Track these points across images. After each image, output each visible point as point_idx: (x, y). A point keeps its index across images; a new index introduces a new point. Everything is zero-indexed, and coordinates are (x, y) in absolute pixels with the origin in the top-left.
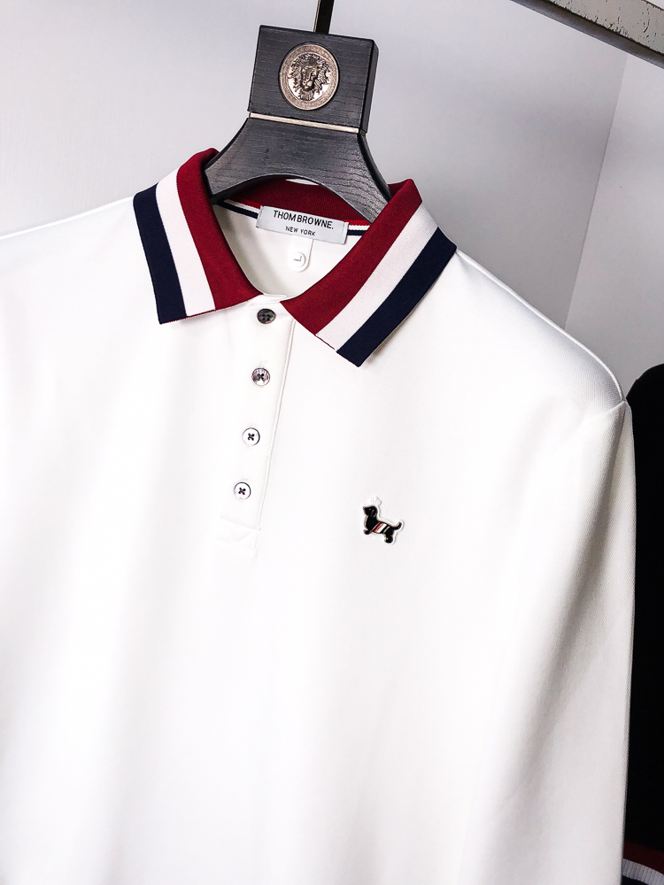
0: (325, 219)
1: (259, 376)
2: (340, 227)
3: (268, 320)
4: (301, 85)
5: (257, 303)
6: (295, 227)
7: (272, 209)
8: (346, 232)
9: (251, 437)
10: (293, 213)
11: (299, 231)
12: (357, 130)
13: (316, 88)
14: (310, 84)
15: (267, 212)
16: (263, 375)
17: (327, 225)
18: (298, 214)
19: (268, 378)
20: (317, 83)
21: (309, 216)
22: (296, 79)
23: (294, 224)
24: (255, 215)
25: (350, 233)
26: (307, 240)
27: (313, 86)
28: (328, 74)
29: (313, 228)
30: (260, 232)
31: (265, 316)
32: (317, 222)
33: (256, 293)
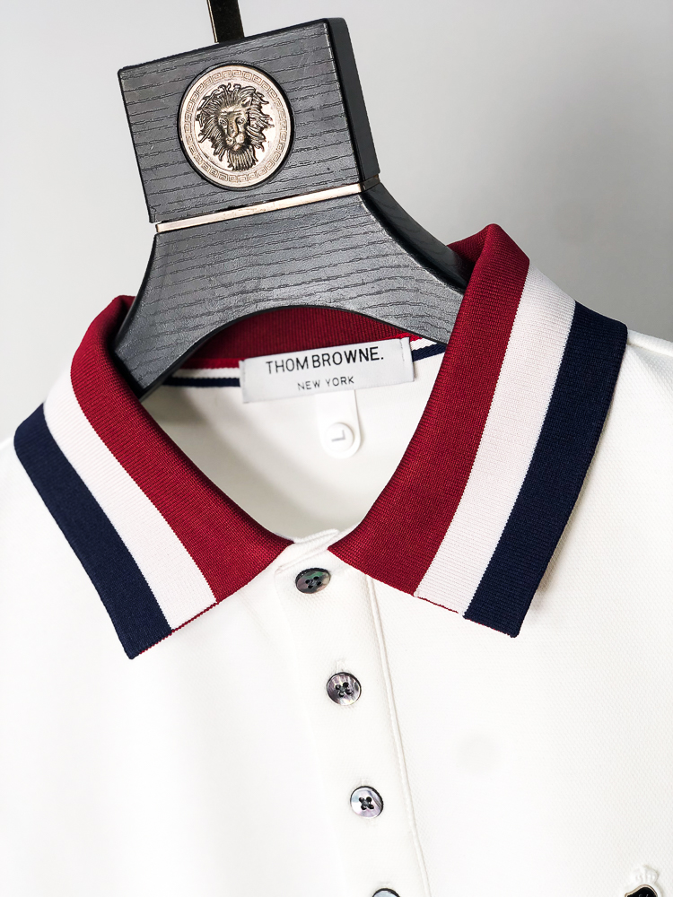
0: (364, 346)
1: (342, 689)
2: (394, 351)
3: (319, 584)
4: (226, 146)
5: (289, 563)
6: (313, 379)
7: (262, 360)
8: (409, 357)
9: (366, 804)
10: (301, 355)
11: (323, 384)
12: (356, 189)
13: (254, 142)
14: (240, 139)
15: (254, 370)
16: (346, 685)
17: (369, 356)
18: (309, 353)
19: (358, 685)
20: (253, 130)
21: (331, 350)
22: (213, 139)
23: (310, 373)
24: (234, 382)
25: (417, 355)
26: (344, 394)
27: (248, 141)
28: (265, 109)
29: (346, 369)
30: (255, 410)
31: (311, 581)
32: (351, 357)
33: (279, 544)
